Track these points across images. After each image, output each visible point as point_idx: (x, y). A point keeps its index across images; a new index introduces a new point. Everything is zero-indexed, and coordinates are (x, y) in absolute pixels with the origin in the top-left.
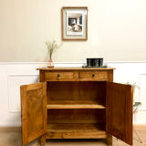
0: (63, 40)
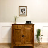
0: (19, 16)
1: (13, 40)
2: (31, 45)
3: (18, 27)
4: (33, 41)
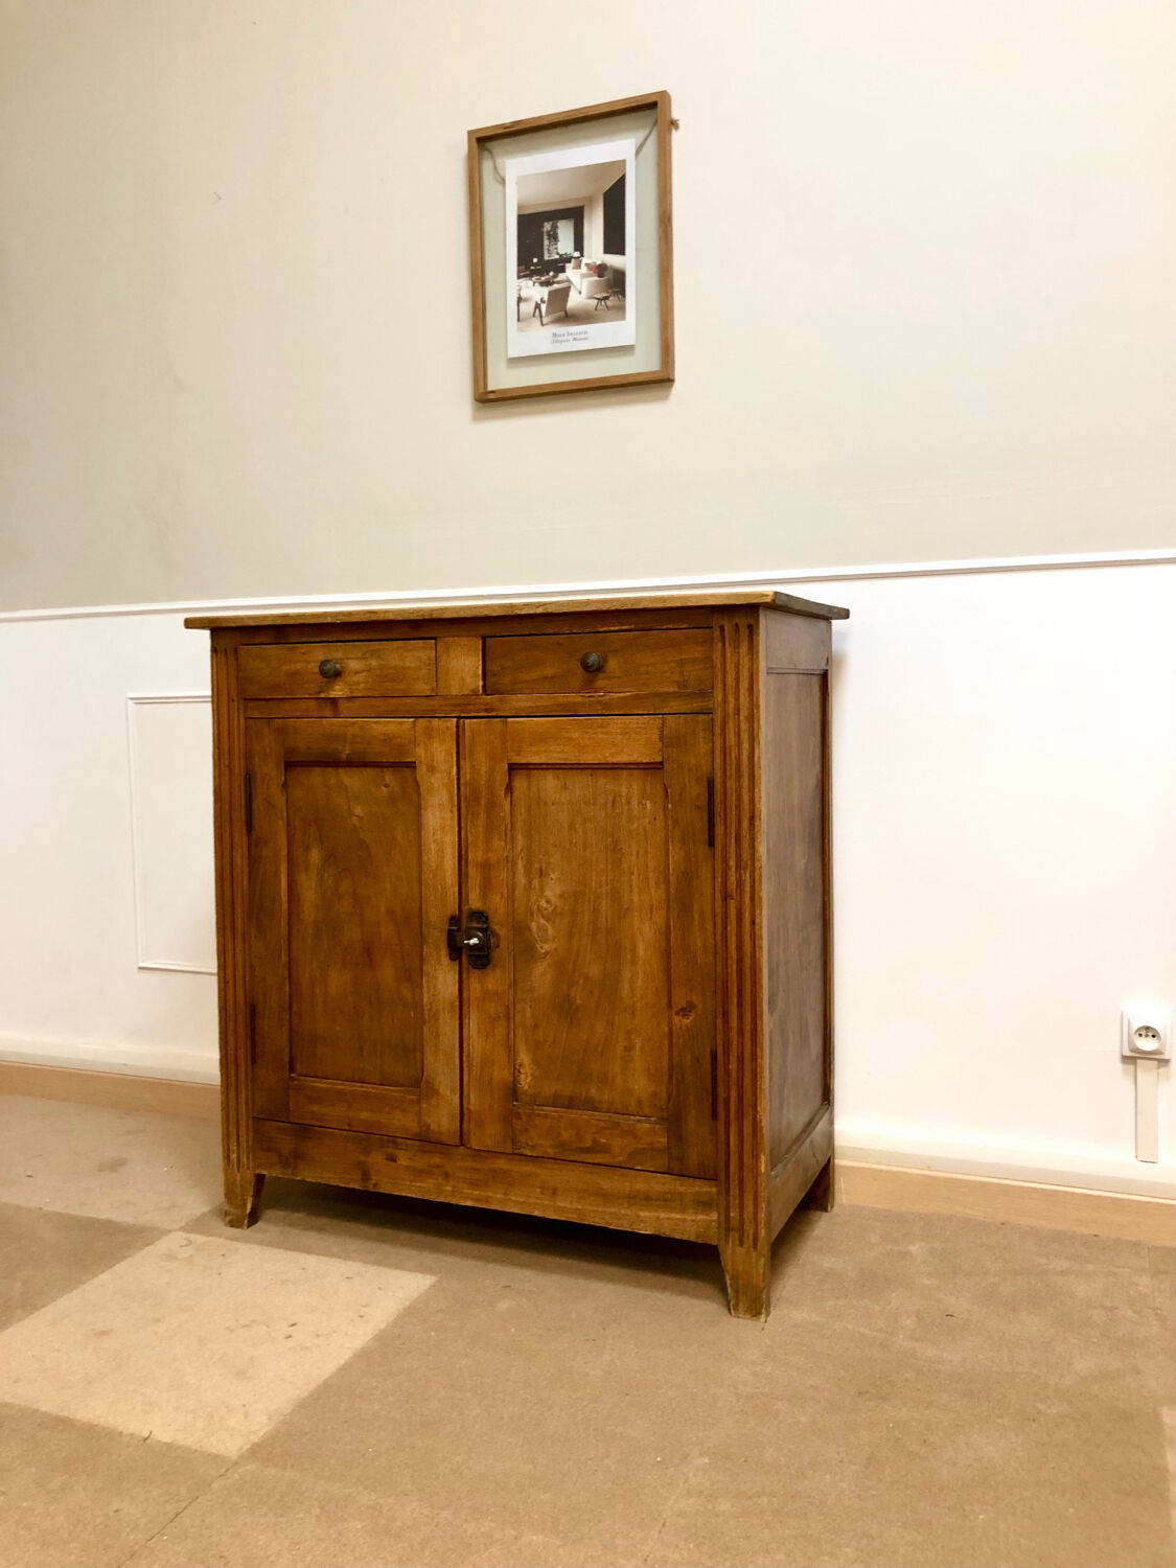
2: (665, 1201)
3: (350, 699)
4: (734, 1094)
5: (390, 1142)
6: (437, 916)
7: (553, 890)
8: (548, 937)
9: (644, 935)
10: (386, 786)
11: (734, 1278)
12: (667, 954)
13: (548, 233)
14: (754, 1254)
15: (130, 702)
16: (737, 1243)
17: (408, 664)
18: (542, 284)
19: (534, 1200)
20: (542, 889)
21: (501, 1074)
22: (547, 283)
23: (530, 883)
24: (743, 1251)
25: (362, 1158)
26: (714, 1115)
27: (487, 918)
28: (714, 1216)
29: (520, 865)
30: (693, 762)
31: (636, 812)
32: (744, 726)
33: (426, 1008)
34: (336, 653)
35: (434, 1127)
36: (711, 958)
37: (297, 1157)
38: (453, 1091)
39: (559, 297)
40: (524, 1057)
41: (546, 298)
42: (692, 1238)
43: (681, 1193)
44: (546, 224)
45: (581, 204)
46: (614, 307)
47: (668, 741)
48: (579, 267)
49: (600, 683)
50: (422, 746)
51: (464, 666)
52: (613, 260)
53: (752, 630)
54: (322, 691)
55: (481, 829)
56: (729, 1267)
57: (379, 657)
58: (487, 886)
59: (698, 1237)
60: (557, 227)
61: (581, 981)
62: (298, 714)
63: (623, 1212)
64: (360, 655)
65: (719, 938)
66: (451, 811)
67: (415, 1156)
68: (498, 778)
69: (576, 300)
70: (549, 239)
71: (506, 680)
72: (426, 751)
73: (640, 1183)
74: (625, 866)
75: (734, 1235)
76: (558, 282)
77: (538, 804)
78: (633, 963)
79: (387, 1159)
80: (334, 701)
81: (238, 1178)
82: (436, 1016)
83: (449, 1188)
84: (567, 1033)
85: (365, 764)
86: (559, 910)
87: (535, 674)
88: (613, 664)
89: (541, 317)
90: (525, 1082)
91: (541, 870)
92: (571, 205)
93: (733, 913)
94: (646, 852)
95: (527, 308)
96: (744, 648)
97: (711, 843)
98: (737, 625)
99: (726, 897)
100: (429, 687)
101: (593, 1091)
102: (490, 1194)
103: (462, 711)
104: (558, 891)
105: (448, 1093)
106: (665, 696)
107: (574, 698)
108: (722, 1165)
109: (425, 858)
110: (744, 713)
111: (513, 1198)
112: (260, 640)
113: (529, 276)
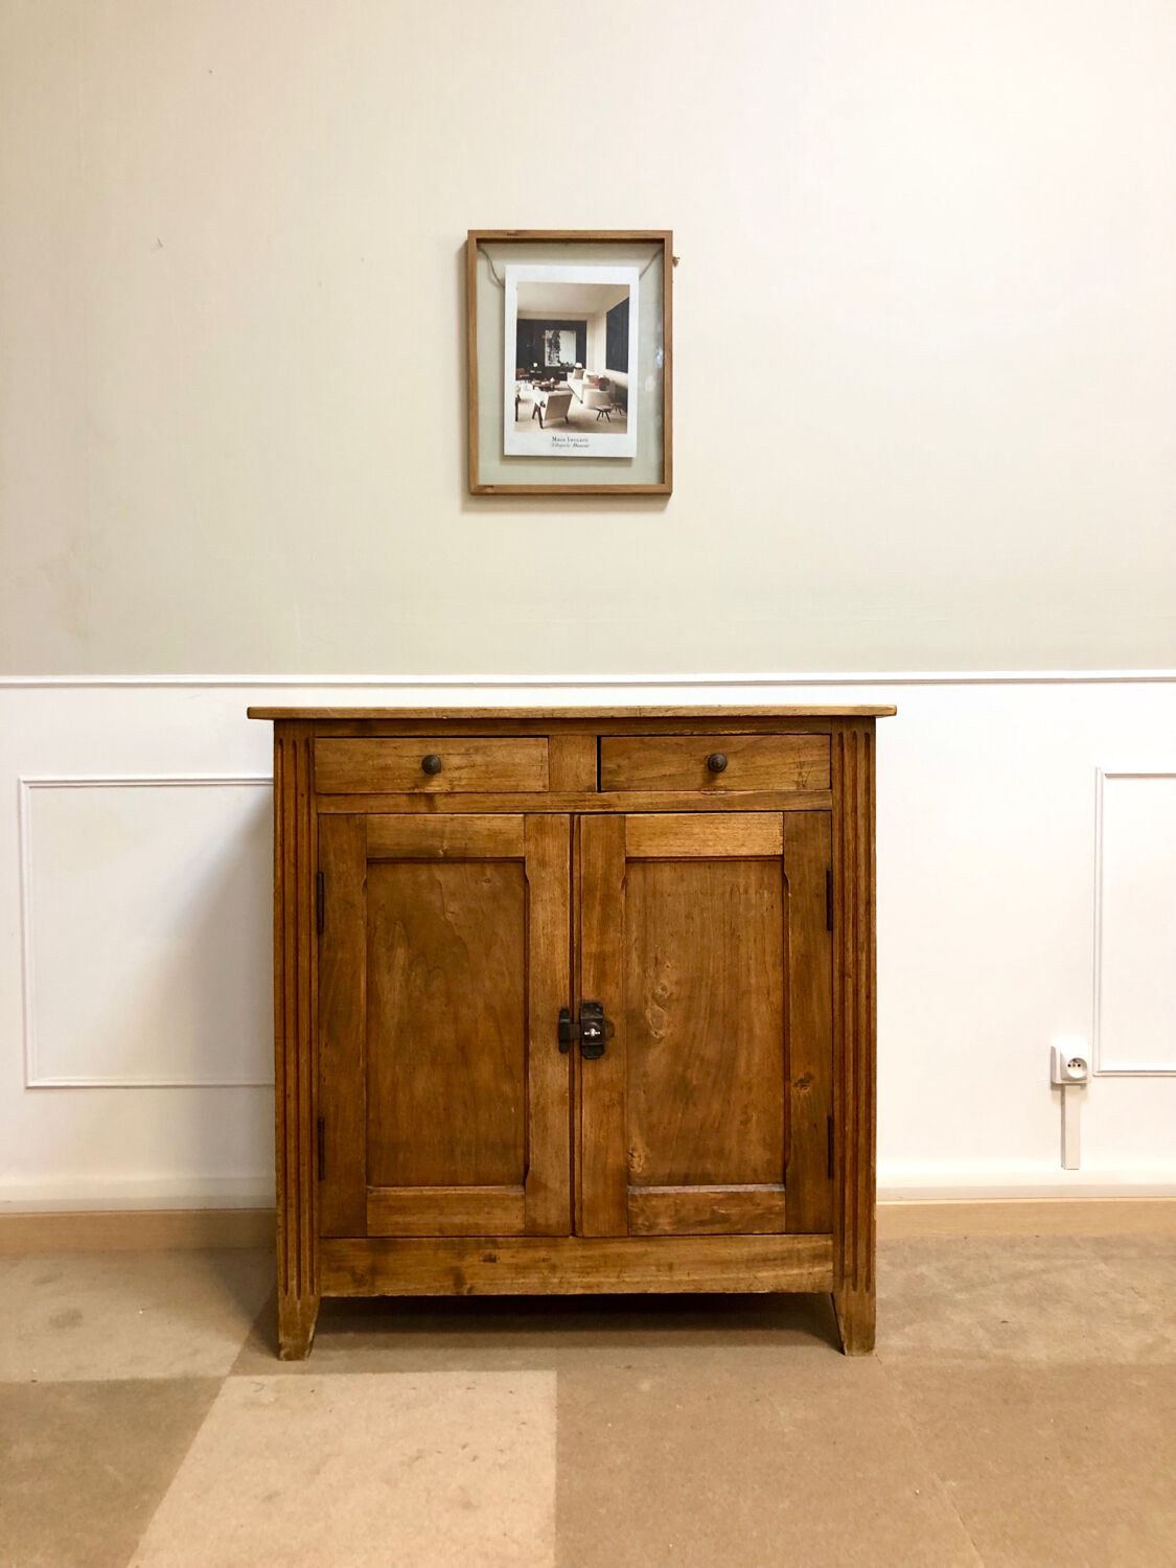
1: (321, 1125)
2: (783, 1260)
3: (448, 794)
4: (849, 1154)
5: (487, 1242)
6: (545, 1008)
7: (668, 980)
8: (664, 1025)
9: (761, 1016)
10: (488, 881)
11: (849, 1320)
12: (785, 1030)
13: (550, 341)
14: (867, 1295)
15: (23, 784)
16: (851, 1287)
17: (517, 760)
18: (542, 389)
19: (649, 1279)
20: (657, 977)
21: (613, 1161)
22: (547, 389)
23: (644, 971)
24: (857, 1294)
25: (456, 1263)
26: (831, 1174)
27: (601, 1009)
28: (830, 1266)
29: (634, 956)
30: (813, 854)
31: (753, 902)
32: (861, 823)
33: (531, 1102)
34: (434, 748)
35: (541, 1220)
36: (829, 1032)
37: (375, 1271)
38: (562, 1182)
39: (560, 403)
40: (637, 1141)
41: (546, 402)
42: (809, 1290)
43: (798, 1250)
44: (547, 332)
45: (583, 319)
46: (615, 420)
47: (789, 837)
48: (582, 378)
49: (720, 782)
50: (533, 841)
51: (580, 762)
52: (615, 376)
53: (870, 739)
54: (417, 786)
55: (595, 922)
56: (844, 1312)
57: (485, 753)
58: (601, 977)
59: (813, 1289)
60: (559, 336)
61: (698, 1063)
62: (386, 810)
63: (741, 1276)
64: (463, 750)
65: (836, 1013)
66: (564, 905)
67: (517, 1252)
68: (615, 871)
69: (576, 409)
70: (550, 346)
71: (622, 778)
72: (537, 846)
73: (757, 1245)
74: (743, 951)
75: (848, 1282)
76: (558, 389)
77: (654, 894)
78: (750, 1041)
79: (485, 1261)
80: (430, 797)
81: (299, 1306)
82: (543, 1111)
83: (556, 1280)
84: (683, 1115)
85: (464, 860)
86: (674, 997)
87: (655, 773)
88: (733, 765)
89: (541, 419)
90: (638, 1165)
91: (656, 958)
92: (573, 318)
93: (850, 989)
94: (763, 938)
95: (526, 410)
96: (861, 755)
97: (830, 927)
98: (855, 732)
99: (843, 976)
100: (541, 784)
101: (709, 1166)
102: (603, 1280)
103: (576, 807)
104: (674, 978)
105: (558, 1185)
106: (784, 795)
107: (695, 795)
108: (838, 1218)
109: (532, 954)
110: (861, 811)
111: (627, 1279)
112: (339, 733)
113: (530, 379)
